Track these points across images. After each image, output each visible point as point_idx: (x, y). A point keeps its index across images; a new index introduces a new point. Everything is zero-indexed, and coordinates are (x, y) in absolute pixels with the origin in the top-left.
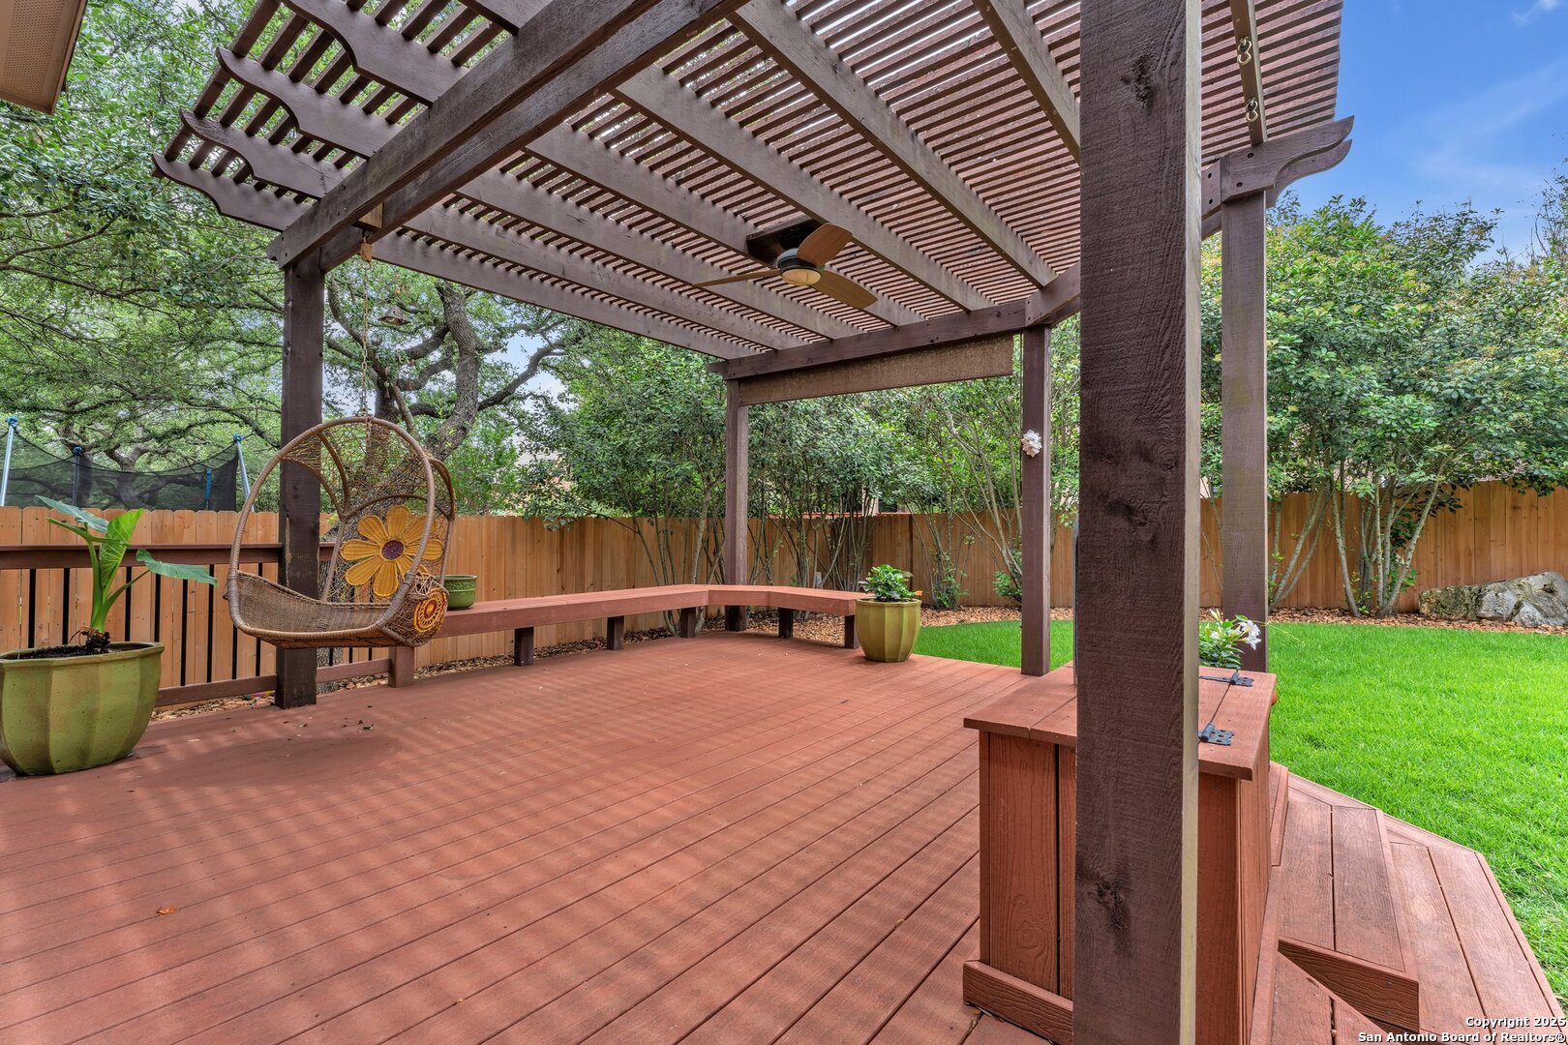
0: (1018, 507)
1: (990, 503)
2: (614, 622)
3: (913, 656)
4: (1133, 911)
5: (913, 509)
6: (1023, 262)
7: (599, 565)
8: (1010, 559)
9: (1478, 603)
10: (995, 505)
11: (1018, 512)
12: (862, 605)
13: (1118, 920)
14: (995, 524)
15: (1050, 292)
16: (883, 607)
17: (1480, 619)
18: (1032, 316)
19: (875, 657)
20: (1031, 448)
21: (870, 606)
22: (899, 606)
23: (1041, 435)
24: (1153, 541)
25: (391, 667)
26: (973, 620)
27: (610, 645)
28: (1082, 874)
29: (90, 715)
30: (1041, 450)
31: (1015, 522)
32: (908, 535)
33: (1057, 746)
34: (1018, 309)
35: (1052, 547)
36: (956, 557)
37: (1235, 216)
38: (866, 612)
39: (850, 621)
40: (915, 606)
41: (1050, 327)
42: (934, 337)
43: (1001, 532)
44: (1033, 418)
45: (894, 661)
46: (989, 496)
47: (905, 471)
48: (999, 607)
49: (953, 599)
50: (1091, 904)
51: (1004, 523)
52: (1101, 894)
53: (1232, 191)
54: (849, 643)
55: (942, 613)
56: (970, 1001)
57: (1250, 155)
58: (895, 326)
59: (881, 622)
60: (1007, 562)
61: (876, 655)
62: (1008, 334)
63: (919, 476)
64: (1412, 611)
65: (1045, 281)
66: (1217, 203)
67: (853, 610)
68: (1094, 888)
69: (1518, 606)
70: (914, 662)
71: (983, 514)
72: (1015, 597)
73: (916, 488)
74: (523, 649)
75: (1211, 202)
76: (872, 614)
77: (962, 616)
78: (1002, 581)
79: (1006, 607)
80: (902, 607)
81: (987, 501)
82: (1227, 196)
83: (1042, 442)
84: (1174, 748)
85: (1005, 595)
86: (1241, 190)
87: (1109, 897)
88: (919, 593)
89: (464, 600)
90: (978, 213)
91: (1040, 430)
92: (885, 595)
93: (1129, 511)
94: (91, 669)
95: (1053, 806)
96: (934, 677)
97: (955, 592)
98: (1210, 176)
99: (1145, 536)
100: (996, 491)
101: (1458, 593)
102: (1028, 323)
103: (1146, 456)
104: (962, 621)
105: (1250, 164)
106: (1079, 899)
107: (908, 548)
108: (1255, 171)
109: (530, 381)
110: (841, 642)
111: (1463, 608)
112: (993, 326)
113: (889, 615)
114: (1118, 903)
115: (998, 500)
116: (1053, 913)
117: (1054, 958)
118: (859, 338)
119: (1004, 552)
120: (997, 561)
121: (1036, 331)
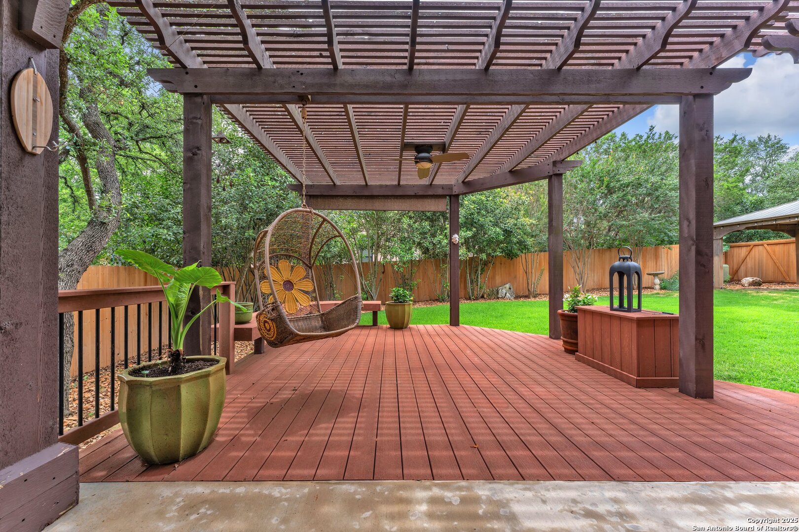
3: (410, 325)
9: (498, 293)
16: (404, 305)
17: (498, 298)
18: (457, 191)
20: (456, 241)
34: (450, 187)
42: (416, 192)
54: (375, 324)
58: (399, 184)
62: (445, 196)
64: (483, 297)
69: (506, 293)
89: (244, 318)
101: (493, 290)
111: (494, 295)
121: (456, 197)
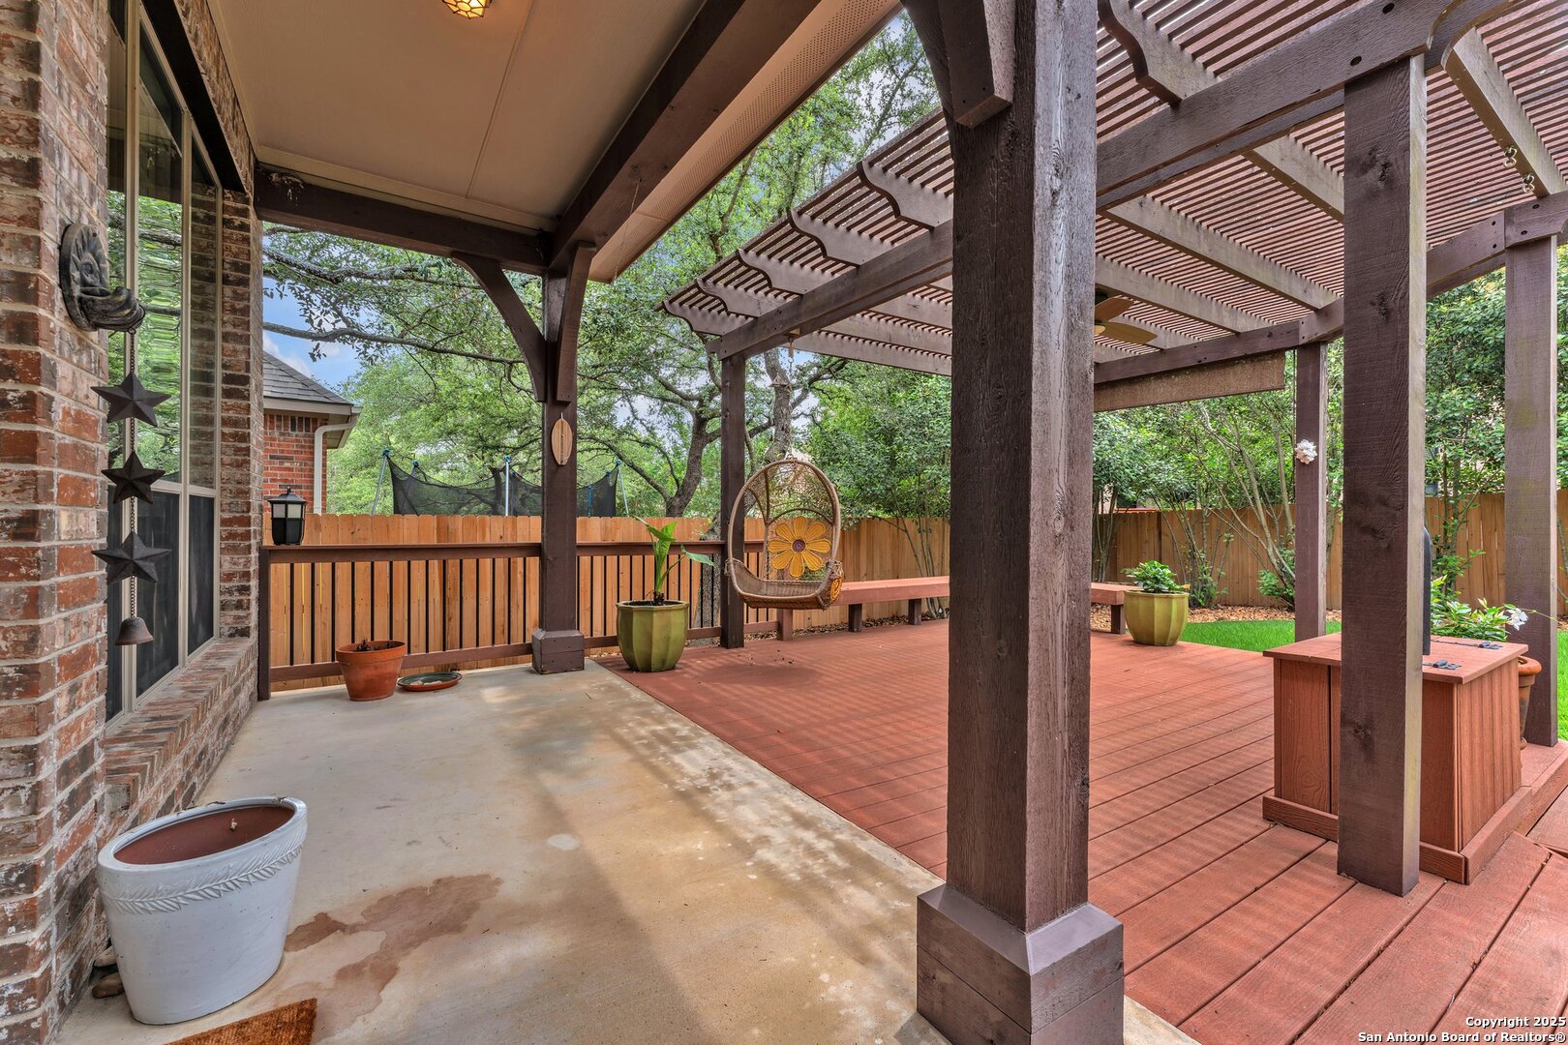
0: (1287, 503)
1: (1253, 499)
2: (914, 603)
3: (1179, 643)
4: (1375, 739)
5: (1161, 505)
6: (1298, 294)
7: (871, 559)
8: (1277, 558)
10: (1259, 502)
11: (1287, 509)
12: (1130, 595)
13: (1367, 745)
14: (1260, 522)
15: (1326, 315)
16: (1152, 598)
18: (1306, 334)
19: (1144, 639)
20: (1305, 456)
21: (1139, 596)
22: (1167, 597)
23: (1317, 443)
24: (1388, 547)
25: (779, 627)
26: (1233, 618)
27: (910, 620)
28: (1344, 722)
29: (668, 639)
30: (1317, 458)
31: (1284, 519)
32: (1156, 533)
33: (1329, 667)
34: (1292, 329)
35: (1329, 546)
36: (1212, 558)
37: (1521, 260)
38: (1135, 601)
39: (1116, 610)
40: (1183, 597)
41: (1325, 343)
42: (1201, 358)
43: (1266, 530)
44: (1307, 427)
45: (1163, 645)
46: (1251, 492)
47: (1157, 470)
48: (1264, 607)
49: (1209, 598)
50: (1350, 738)
51: (1270, 520)
52: (1356, 731)
53: (1516, 238)
54: (1116, 628)
55: (1197, 610)
56: (1267, 817)
57: (1536, 207)
58: (1162, 350)
59: (1151, 611)
60: (1274, 561)
61: (1145, 639)
62: (1278, 354)
63: (1171, 474)
65: (1321, 304)
66: (1501, 248)
67: (1121, 599)
68: (1352, 729)
70: (1182, 648)
71: (1245, 511)
72: (1283, 597)
73: (1170, 486)
74: (855, 619)
75: (1495, 246)
76: (1142, 604)
77: (1220, 614)
78: (1268, 579)
79: (1272, 607)
80: (1172, 598)
81: (1250, 498)
82: (1511, 242)
83: (1317, 450)
84: (1401, 654)
85: (1272, 594)
86: (1525, 238)
87: (1361, 733)
88: (1187, 586)
90: (1253, 267)
91: (1315, 438)
92: (1154, 586)
93: (1374, 532)
94: (666, 614)
95: (1327, 702)
96: (1205, 659)
97: (1212, 591)
98: (1494, 223)
99: (1383, 545)
100: (1260, 488)
102: (1302, 342)
103: (1384, 503)
104: (1220, 619)
105: (1536, 214)
106: (1343, 735)
107: (1157, 545)
108: (1541, 220)
109: (803, 403)
110: (1109, 629)
112: (1264, 345)
113: (1158, 605)
114: (1366, 735)
115: (1262, 495)
116: (1327, 766)
117: (1328, 792)
118: (1125, 361)
119: (1270, 551)
120: (1262, 559)
121: (1311, 351)
